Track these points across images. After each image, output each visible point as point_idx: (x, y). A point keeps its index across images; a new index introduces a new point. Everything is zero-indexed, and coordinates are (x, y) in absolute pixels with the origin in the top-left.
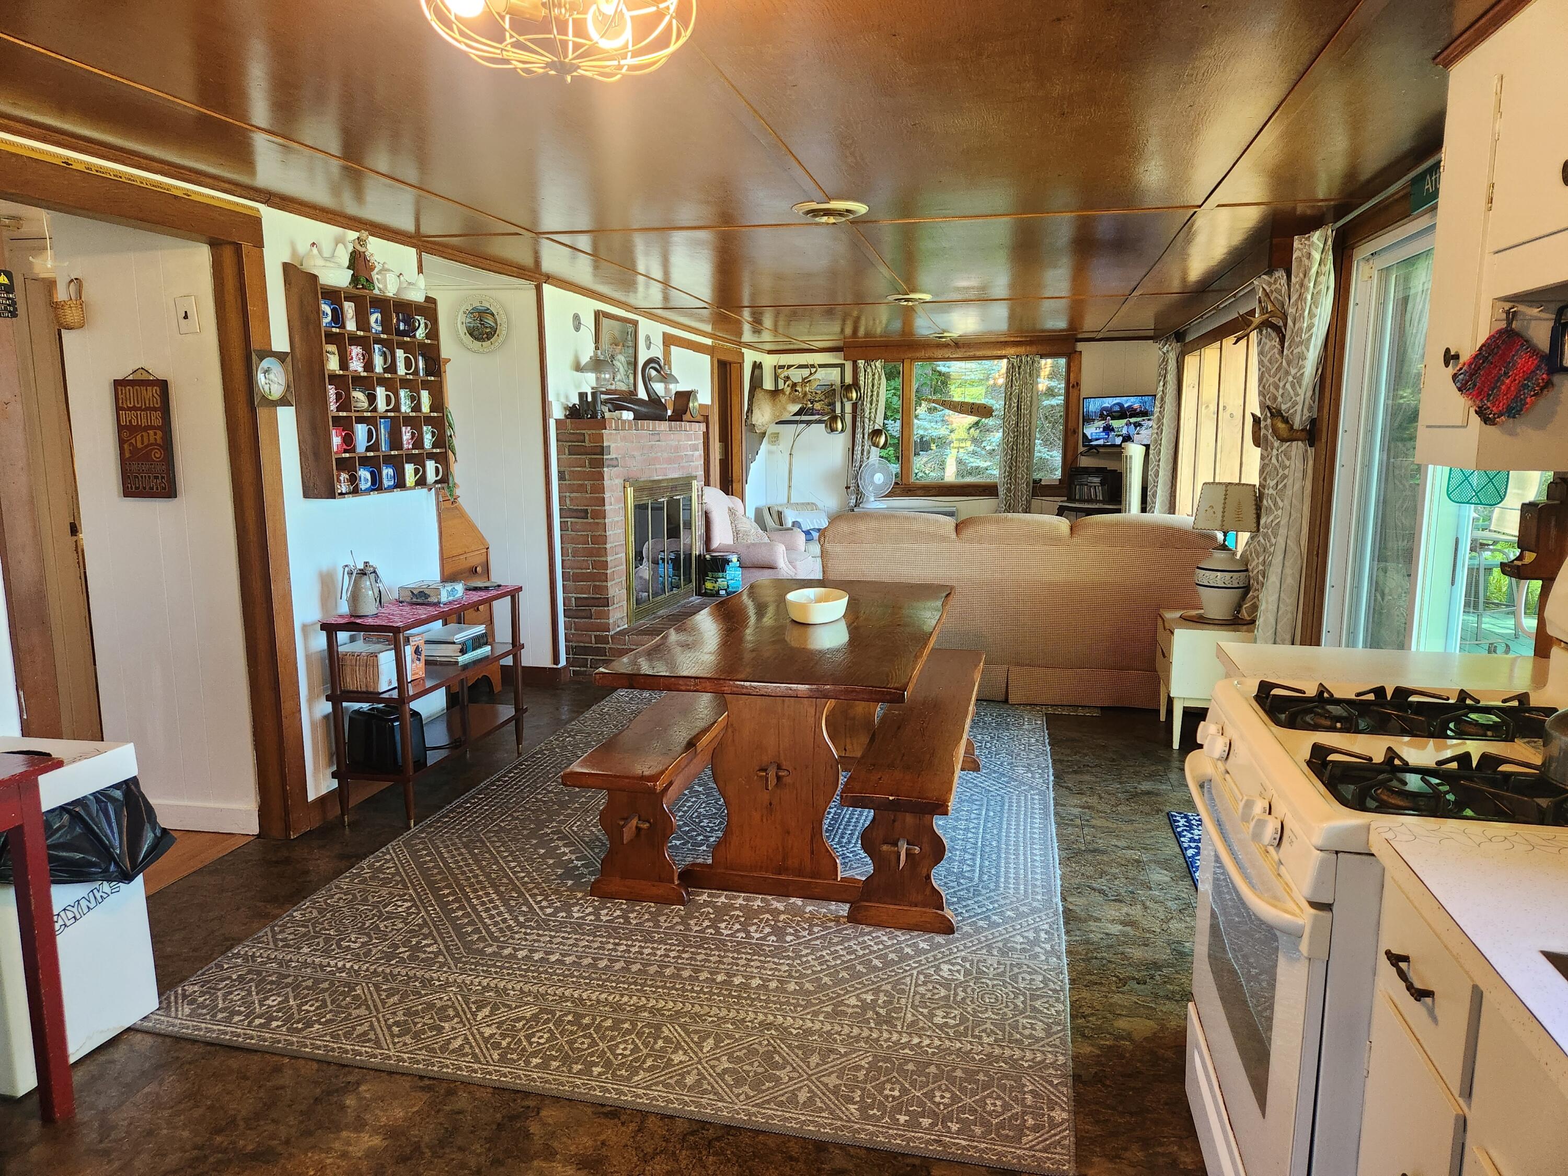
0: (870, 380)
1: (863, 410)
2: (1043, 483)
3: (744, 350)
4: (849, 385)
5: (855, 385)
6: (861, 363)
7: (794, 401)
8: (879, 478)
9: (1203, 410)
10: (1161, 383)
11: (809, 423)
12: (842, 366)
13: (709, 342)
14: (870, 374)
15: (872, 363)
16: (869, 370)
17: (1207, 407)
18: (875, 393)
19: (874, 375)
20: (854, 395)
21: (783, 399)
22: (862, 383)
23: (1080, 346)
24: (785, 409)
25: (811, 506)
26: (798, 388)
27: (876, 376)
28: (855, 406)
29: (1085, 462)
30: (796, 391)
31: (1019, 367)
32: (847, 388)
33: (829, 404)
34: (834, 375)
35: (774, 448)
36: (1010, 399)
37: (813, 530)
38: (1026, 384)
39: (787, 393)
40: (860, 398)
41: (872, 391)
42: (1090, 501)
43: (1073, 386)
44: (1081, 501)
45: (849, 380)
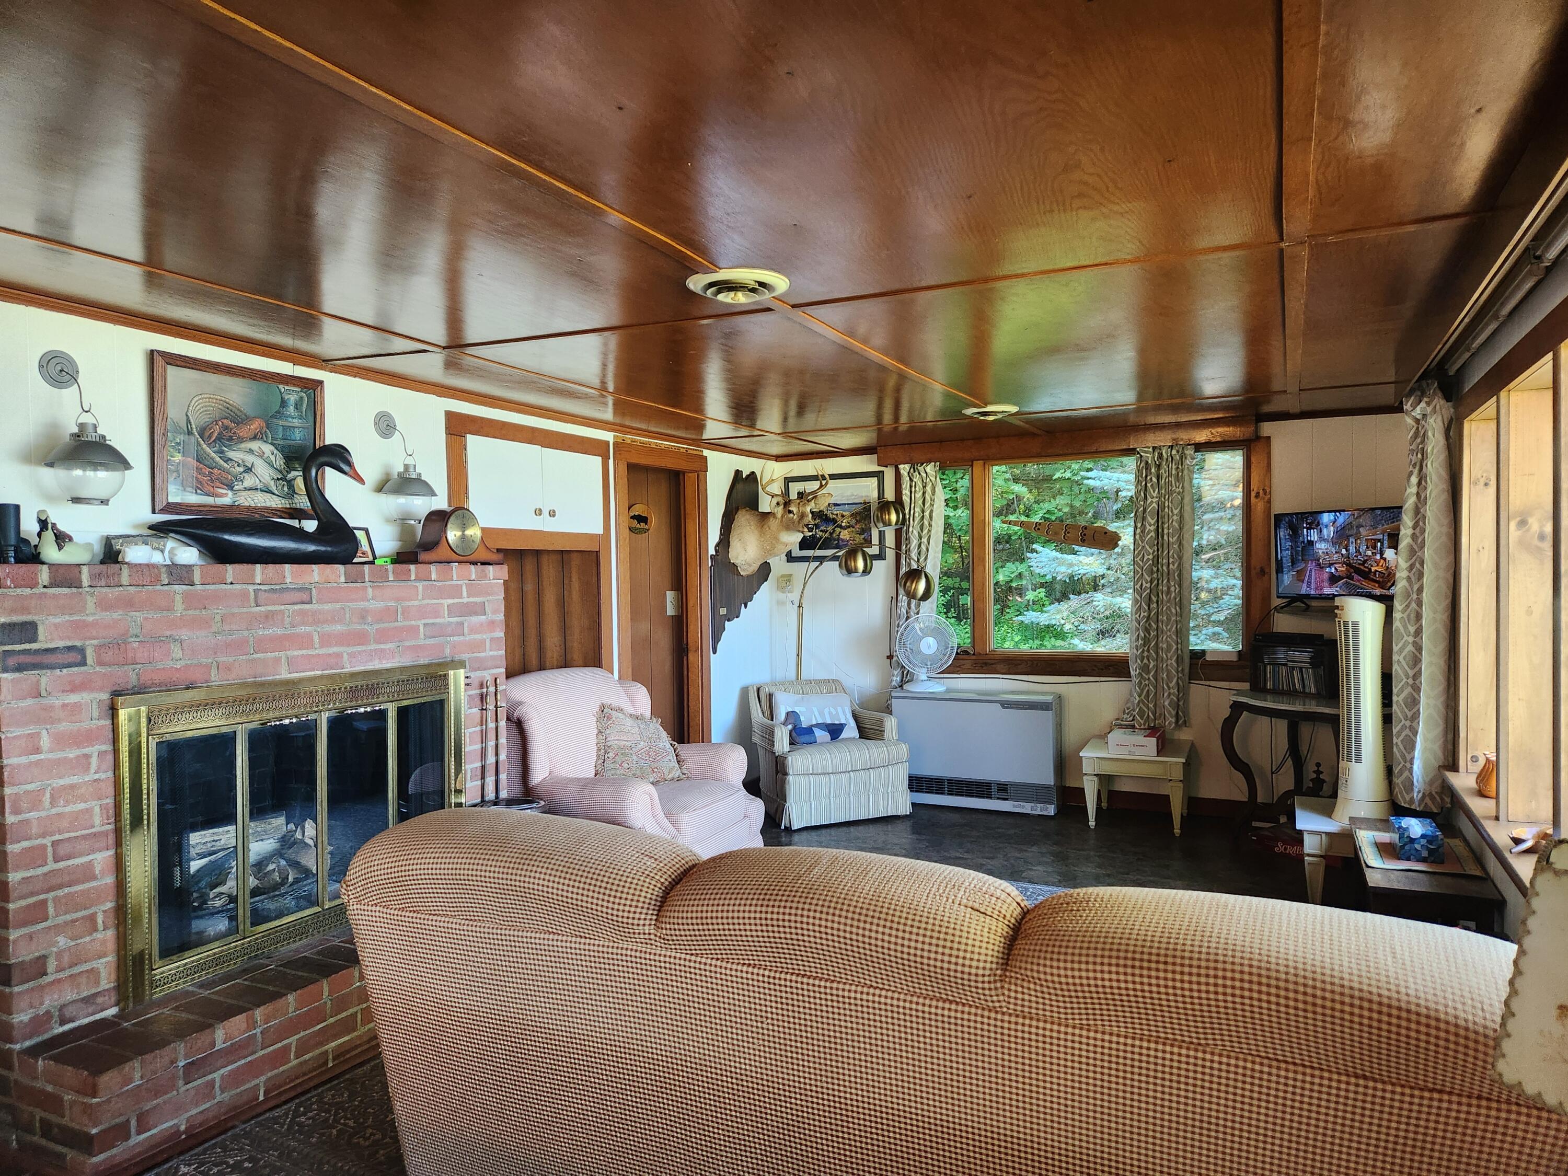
0: (919, 495)
1: (908, 539)
2: (1209, 658)
3: (706, 453)
4: (888, 503)
5: (898, 503)
6: (904, 469)
7: (789, 527)
8: (929, 645)
9: (1513, 532)
10: (1414, 480)
11: (821, 559)
12: (879, 475)
13: (608, 436)
14: (920, 484)
15: (921, 469)
16: (916, 479)
17: (1523, 523)
18: (927, 514)
19: (924, 487)
20: (894, 517)
21: (773, 523)
22: (906, 499)
23: (1267, 428)
24: (777, 539)
25: (832, 686)
26: (793, 508)
27: (929, 489)
28: (898, 533)
29: (1284, 623)
30: (790, 512)
31: (1159, 467)
32: (884, 506)
33: (862, 532)
34: (867, 490)
35: (782, 596)
36: (1144, 519)
37: (818, 725)
38: (1170, 493)
39: (779, 515)
40: (903, 521)
41: (923, 512)
42: (1292, 694)
43: (1257, 496)
44: (1277, 692)
45: (890, 495)
